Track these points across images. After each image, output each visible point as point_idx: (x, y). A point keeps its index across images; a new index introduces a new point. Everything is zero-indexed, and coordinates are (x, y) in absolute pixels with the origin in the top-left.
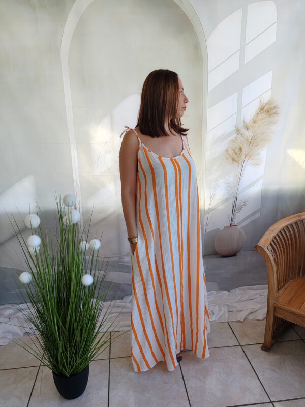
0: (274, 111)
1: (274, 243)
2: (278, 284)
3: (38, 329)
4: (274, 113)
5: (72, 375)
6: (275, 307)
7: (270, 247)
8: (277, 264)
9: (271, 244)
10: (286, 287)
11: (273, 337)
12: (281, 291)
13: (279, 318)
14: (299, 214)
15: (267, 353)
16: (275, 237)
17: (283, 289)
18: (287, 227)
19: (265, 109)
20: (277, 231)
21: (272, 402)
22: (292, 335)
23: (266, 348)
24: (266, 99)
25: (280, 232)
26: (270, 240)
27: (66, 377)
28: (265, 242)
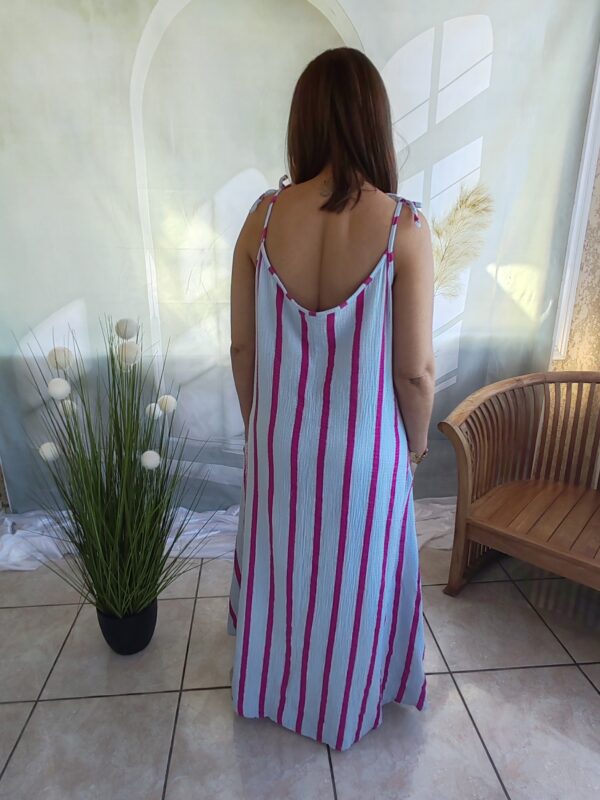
0: (483, 206)
1: (473, 422)
2: (476, 488)
3: (74, 542)
4: (484, 210)
5: (127, 616)
6: (468, 524)
7: (464, 426)
8: (475, 454)
9: (466, 421)
10: (489, 494)
11: (464, 575)
12: (481, 501)
13: (477, 543)
14: (517, 378)
15: (451, 598)
16: (475, 412)
17: (484, 498)
18: (496, 396)
19: (468, 202)
20: (478, 403)
21: (451, 673)
22: (497, 573)
23: (452, 591)
24: (471, 184)
25: (484, 404)
26: (466, 415)
27: (116, 618)
28: (456, 417)
